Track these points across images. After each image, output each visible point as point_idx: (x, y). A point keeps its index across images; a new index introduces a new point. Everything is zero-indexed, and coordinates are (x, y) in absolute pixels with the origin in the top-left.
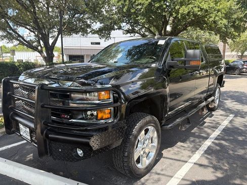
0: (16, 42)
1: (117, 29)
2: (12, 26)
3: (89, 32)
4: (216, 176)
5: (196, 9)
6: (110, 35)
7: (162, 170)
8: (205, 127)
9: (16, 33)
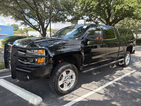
0: (28, 26)
1: (81, 19)
2: (26, 18)
3: (66, 21)
4: (104, 99)
5: (126, 7)
6: (77, 22)
7: (77, 93)
8: (114, 75)
9: (28, 21)
